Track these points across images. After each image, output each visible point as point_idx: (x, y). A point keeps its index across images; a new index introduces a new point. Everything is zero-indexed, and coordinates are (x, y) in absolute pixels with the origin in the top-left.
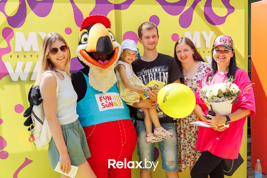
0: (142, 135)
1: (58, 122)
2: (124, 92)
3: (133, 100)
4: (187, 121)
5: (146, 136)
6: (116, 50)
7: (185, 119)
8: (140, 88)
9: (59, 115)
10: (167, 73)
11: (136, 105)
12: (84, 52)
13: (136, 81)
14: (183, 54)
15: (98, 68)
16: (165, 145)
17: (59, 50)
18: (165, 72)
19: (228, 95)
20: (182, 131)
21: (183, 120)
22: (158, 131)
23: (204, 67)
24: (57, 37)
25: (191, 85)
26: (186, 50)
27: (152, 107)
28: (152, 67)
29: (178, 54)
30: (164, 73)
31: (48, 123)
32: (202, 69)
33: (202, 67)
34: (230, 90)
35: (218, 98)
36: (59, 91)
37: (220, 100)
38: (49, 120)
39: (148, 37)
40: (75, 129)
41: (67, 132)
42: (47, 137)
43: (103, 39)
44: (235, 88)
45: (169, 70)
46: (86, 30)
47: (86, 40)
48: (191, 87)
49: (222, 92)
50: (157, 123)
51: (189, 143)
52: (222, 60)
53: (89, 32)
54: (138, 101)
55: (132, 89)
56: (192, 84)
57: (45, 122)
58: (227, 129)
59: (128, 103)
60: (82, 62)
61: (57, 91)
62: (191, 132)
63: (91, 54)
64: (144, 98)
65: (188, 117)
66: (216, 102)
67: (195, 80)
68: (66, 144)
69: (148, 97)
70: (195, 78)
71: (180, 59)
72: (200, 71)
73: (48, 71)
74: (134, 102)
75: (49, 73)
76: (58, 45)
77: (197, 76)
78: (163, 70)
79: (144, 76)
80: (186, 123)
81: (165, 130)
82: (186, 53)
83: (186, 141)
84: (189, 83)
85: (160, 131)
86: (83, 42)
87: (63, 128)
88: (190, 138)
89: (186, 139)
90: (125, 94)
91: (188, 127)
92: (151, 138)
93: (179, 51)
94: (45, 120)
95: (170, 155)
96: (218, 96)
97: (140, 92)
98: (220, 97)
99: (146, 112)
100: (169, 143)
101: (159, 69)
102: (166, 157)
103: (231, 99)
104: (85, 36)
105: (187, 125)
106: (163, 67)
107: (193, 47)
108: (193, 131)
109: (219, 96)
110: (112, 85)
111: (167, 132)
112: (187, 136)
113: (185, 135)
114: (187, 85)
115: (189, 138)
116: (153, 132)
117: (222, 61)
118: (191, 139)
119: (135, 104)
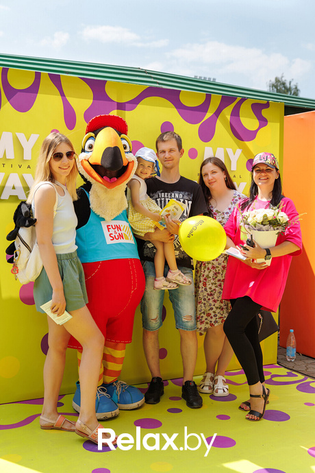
0: (150, 280)
1: (53, 250)
2: (134, 217)
3: (144, 229)
4: (210, 266)
5: (155, 280)
6: (130, 165)
7: (209, 263)
8: (157, 214)
9: (55, 240)
10: (190, 202)
11: (149, 236)
12: (86, 164)
13: (150, 205)
14: (210, 177)
15: (103, 186)
16: (180, 295)
17: (65, 156)
18: (188, 200)
19: (274, 223)
20: (202, 279)
21: (204, 264)
22: (174, 274)
23: (240, 198)
24: (63, 138)
25: (221, 219)
26: (214, 172)
27: (170, 241)
28: (172, 191)
29: (205, 179)
30: (186, 201)
31: (40, 249)
32: (237, 200)
33: (237, 198)
34: (278, 218)
35: (262, 226)
36: (58, 209)
37: (264, 228)
38: (41, 244)
39: (164, 152)
40: (74, 262)
41: (63, 263)
42: (36, 270)
43: (111, 150)
44: (283, 217)
45: (193, 198)
46: (92, 134)
47: (91, 147)
48: (220, 222)
49: (267, 219)
50: (173, 263)
51: (211, 295)
52: (265, 181)
53: (96, 136)
54: (153, 231)
55: (145, 214)
56: (223, 218)
57: (35, 248)
58: (268, 267)
59: (138, 232)
60: (82, 176)
61: (55, 209)
62: (217, 279)
63: (95, 167)
64: (162, 228)
65: (214, 260)
66: (259, 230)
67: (227, 213)
68: (62, 279)
69: (166, 227)
70: (228, 211)
71: (207, 185)
72: (235, 203)
73: (46, 182)
74: (148, 231)
75: (47, 185)
76: (64, 149)
77: (230, 209)
78: (186, 197)
79: (158, 200)
80: (208, 269)
81: (182, 274)
82: (215, 175)
83: (205, 293)
84: (219, 217)
85: (176, 274)
86: (86, 149)
87: (59, 258)
88: (213, 287)
89: (206, 290)
90: (135, 220)
91: (211, 274)
92: (161, 283)
93: (206, 174)
94: (35, 247)
95: (187, 308)
96: (262, 224)
97: (157, 218)
98: (264, 225)
99: (160, 247)
100: (186, 292)
101: (181, 195)
102: (181, 311)
103: (277, 229)
104: (90, 142)
105: (211, 271)
106: (187, 193)
107: (223, 169)
108: (218, 278)
109: (264, 223)
110: (121, 212)
111: (185, 277)
112: (208, 287)
113: (205, 284)
114: (216, 219)
115: (210, 288)
116: (165, 275)
117: (265, 183)
118: (215, 290)
119: (147, 234)
